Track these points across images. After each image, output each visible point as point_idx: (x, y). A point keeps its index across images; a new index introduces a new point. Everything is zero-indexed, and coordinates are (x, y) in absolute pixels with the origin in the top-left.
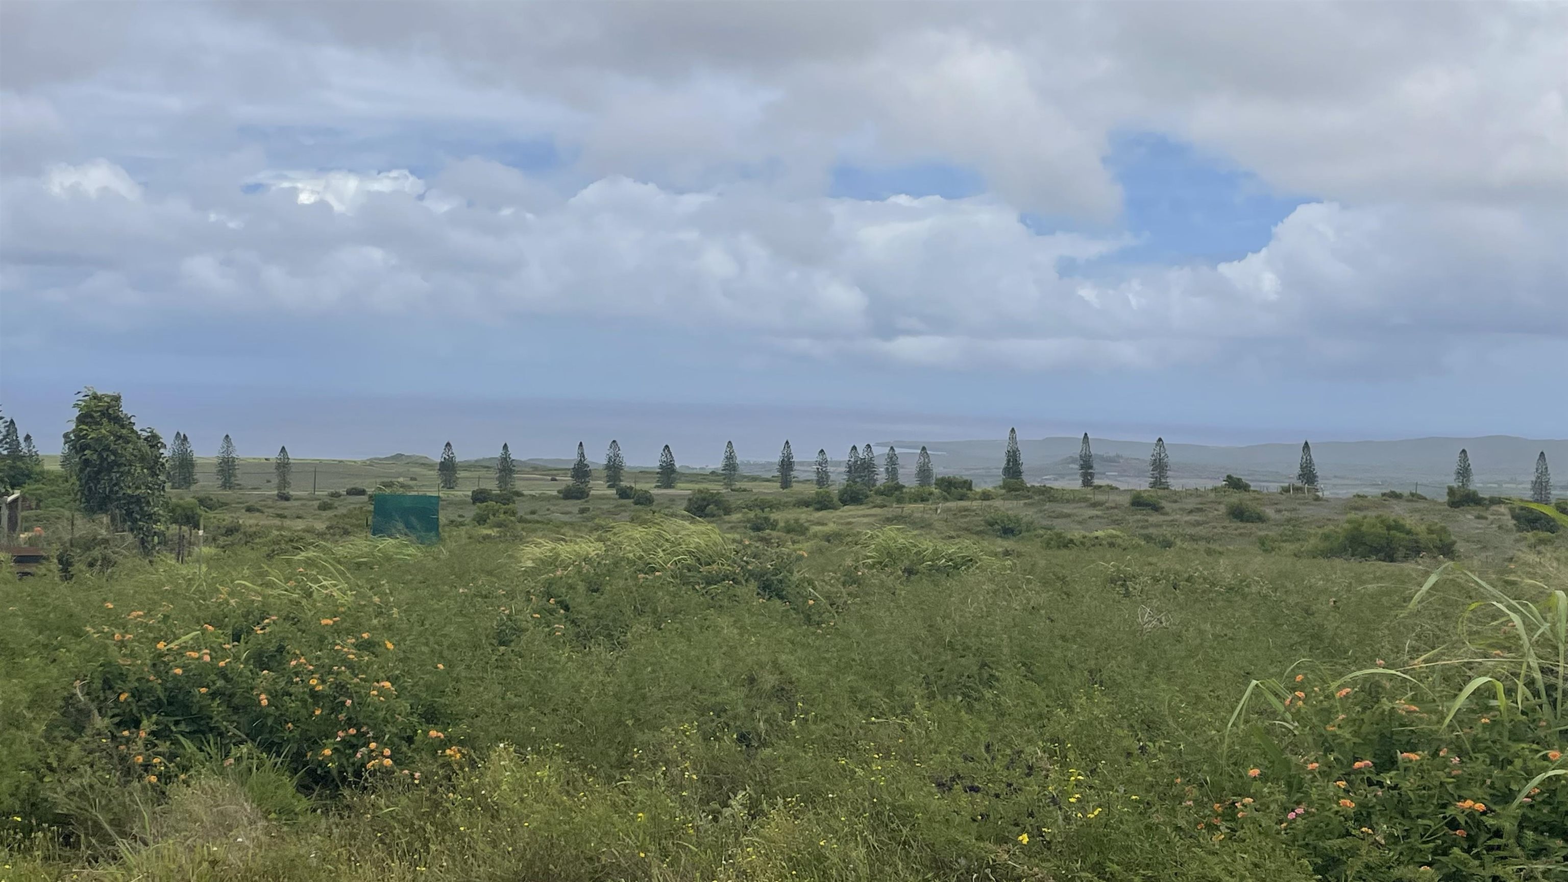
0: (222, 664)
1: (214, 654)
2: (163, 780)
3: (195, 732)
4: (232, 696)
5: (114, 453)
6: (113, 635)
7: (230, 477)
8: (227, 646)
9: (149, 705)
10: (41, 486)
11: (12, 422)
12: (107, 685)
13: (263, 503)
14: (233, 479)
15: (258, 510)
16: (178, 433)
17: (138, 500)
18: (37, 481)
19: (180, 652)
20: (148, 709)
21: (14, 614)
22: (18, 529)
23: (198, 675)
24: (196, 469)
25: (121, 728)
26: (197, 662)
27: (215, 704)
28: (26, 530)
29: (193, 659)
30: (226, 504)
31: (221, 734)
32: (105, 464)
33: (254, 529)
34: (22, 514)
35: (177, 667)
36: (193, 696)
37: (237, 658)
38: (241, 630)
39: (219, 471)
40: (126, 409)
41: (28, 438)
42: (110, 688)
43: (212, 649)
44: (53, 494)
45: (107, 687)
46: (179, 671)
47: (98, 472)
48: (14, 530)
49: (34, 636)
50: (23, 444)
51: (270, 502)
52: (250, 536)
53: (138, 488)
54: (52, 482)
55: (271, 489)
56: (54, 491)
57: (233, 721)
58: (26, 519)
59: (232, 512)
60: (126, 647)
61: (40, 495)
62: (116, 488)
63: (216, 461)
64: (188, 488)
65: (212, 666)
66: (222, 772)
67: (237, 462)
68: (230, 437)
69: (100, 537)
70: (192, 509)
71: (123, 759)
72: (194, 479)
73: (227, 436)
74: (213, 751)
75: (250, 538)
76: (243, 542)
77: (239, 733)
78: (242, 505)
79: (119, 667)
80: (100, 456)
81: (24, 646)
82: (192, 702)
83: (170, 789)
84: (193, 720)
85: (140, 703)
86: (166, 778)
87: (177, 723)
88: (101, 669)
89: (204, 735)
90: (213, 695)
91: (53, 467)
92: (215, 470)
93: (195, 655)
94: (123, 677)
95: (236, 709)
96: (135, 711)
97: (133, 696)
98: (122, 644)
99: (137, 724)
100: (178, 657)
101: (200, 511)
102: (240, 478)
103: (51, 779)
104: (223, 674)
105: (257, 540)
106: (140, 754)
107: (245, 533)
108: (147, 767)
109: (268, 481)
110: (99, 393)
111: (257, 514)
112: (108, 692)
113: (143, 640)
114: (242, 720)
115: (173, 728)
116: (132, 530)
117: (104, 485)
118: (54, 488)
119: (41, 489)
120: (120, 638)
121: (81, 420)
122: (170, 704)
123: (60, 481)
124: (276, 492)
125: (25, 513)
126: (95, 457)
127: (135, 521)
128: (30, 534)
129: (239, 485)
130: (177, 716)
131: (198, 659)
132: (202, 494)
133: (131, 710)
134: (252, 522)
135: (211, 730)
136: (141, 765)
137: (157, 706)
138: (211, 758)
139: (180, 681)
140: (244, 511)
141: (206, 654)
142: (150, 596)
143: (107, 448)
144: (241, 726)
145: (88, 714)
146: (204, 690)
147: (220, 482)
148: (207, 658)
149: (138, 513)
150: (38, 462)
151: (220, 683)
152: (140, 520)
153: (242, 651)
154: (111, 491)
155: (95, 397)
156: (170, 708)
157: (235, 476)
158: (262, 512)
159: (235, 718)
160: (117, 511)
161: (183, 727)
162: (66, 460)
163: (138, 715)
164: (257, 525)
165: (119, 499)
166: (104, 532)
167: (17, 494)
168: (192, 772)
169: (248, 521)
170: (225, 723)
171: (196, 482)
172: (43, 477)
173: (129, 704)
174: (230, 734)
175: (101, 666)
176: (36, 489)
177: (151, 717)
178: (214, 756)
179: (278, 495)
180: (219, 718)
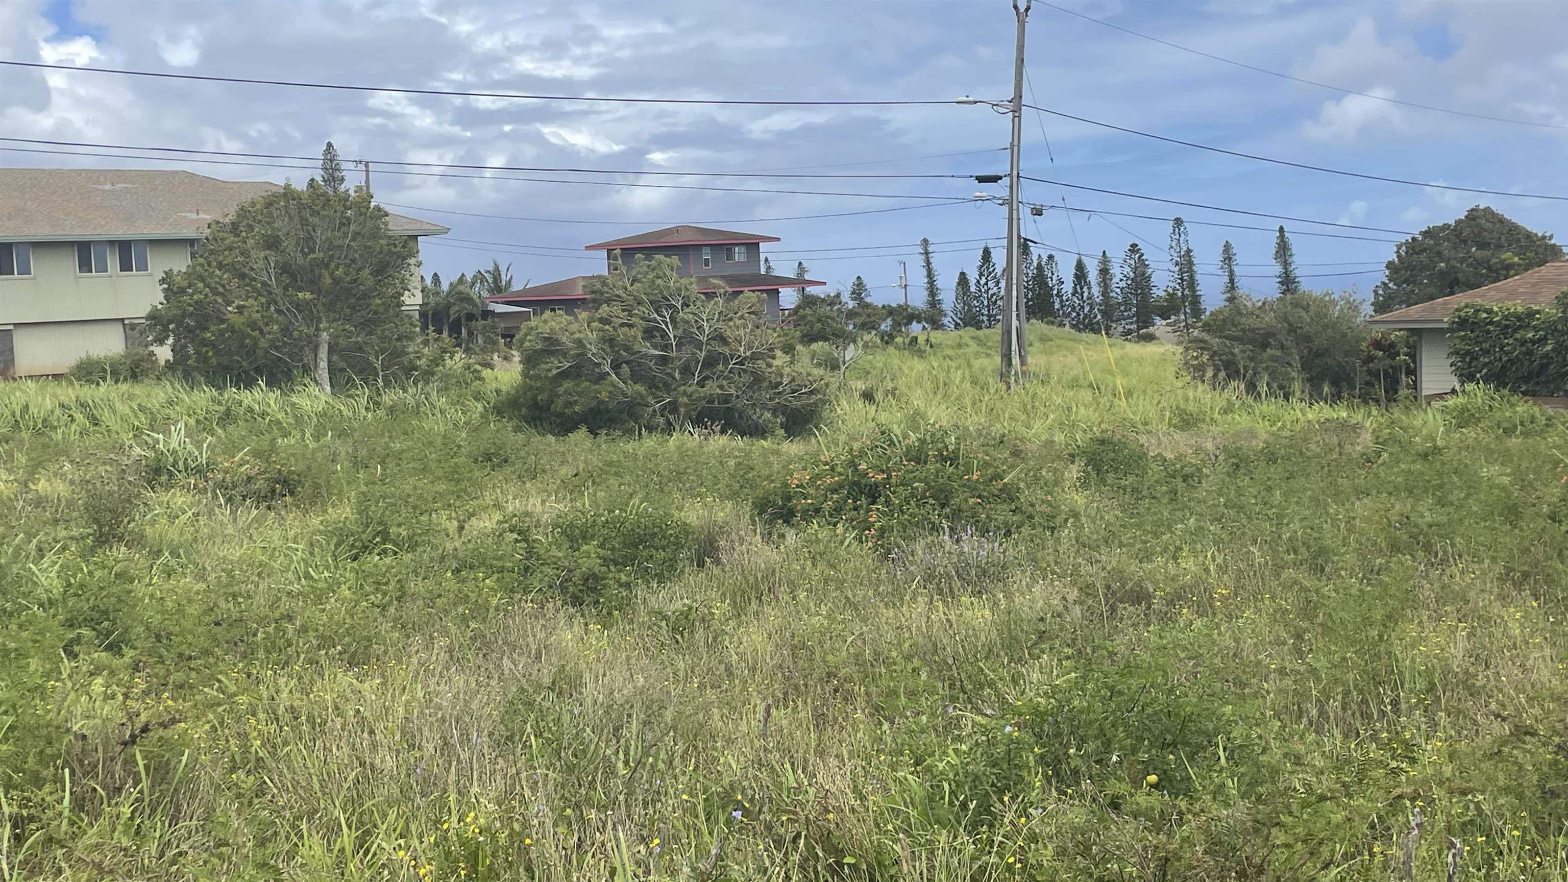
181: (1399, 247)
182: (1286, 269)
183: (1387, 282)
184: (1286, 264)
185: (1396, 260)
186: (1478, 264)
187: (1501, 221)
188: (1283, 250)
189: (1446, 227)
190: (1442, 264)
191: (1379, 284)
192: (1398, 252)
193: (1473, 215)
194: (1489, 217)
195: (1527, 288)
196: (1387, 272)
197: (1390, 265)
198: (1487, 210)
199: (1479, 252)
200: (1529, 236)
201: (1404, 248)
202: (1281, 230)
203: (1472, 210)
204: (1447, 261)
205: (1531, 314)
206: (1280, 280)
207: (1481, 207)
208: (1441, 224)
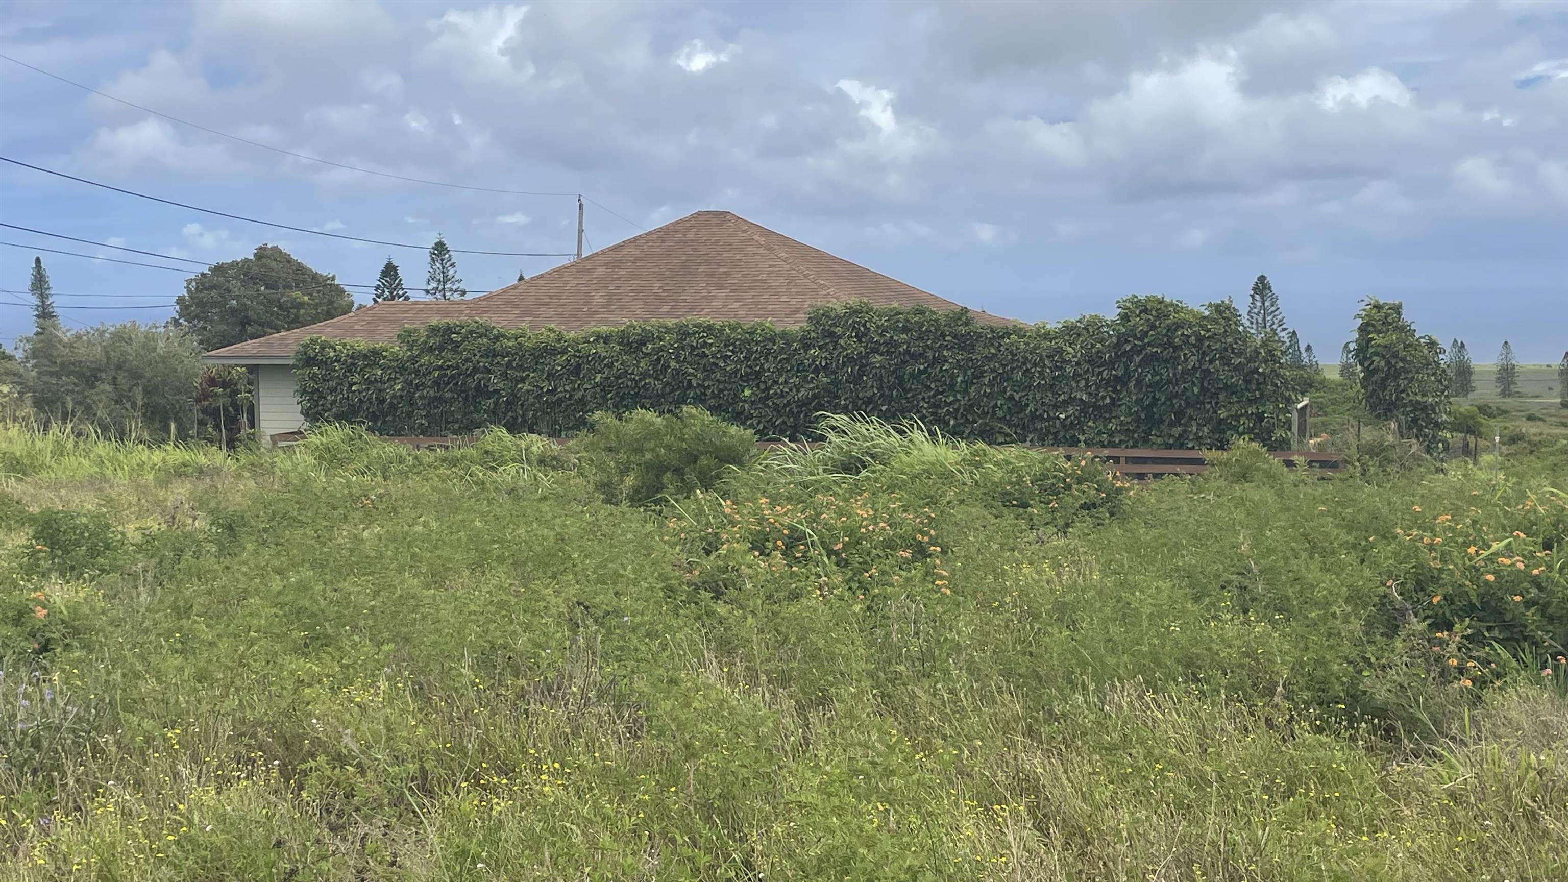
0: (1535, 572)
1: (1526, 562)
2: (1478, 684)
3: (1508, 639)
4: (1548, 604)
5: (1403, 360)
6: (1422, 539)
7: (1509, 385)
8: (1538, 554)
9: (1461, 609)
10: (1323, 394)
11: (1294, 333)
12: (1420, 587)
13: (1544, 411)
14: (1512, 387)
15: (1540, 419)
16: (1455, 341)
17: (1424, 408)
18: (1318, 390)
19: (1490, 559)
20: (1460, 613)
21: (1322, 514)
22: (1308, 434)
23: (1513, 582)
24: (1473, 377)
25: (1434, 630)
26: (1509, 569)
27: (1529, 613)
28: (1316, 435)
29: (1504, 565)
30: (1506, 412)
31: (1536, 644)
32: (1392, 371)
33: (1537, 439)
34: (1310, 420)
35: (1489, 572)
36: (1506, 603)
37: (1550, 567)
38: (1551, 539)
39: (1498, 378)
40: (1407, 316)
41: (1308, 348)
42: (1422, 590)
43: (1523, 556)
44: (1334, 402)
45: (1418, 589)
46: (1491, 578)
47: (1384, 380)
48: (1304, 437)
49: (1344, 537)
50: (1304, 355)
51: (1553, 411)
52: (1535, 445)
53: (1424, 395)
54: (1333, 390)
55: (1555, 397)
56: (1335, 399)
57: (1550, 631)
58: (1315, 425)
59: (1512, 420)
60: (1435, 550)
61: (1321, 403)
62: (1404, 395)
63: (1495, 369)
64: (1466, 395)
65: (1526, 574)
66: (1539, 681)
67: (1517, 369)
68: (1510, 343)
69: (1387, 443)
70: (1472, 418)
71: (1438, 659)
72: (1472, 387)
73: (1506, 343)
74: (1528, 659)
75: (1534, 447)
76: (1528, 451)
77: (1555, 644)
78: (1523, 414)
79: (1430, 569)
80: (1388, 363)
81: (1336, 545)
82: (1505, 609)
83: (1487, 694)
84: (1506, 626)
85: (1453, 607)
86: (1481, 683)
87: (1489, 629)
88: (1414, 570)
89: (1518, 643)
90: (1528, 604)
91: (1333, 375)
92: (1494, 377)
93: (1508, 562)
94: (1435, 580)
95: (1551, 619)
96: (1448, 614)
97: (1445, 599)
98: (1431, 548)
99: (1449, 627)
100: (1488, 563)
101: (1481, 418)
102: (1520, 386)
103: (1368, 674)
104: (1536, 582)
105: (1543, 450)
106: (1453, 657)
107: (1529, 442)
108: (1461, 670)
109: (1550, 389)
110: (1381, 302)
111: (1539, 423)
112: (1421, 594)
113: (1452, 544)
114: (1558, 631)
115: (1486, 634)
116: (1417, 437)
117: (1389, 394)
118: (1335, 396)
119: (1322, 397)
120: (1429, 541)
121: (1363, 329)
122: (1483, 609)
123: (1340, 389)
124: (1559, 400)
125: (1312, 419)
126: (1383, 363)
127: (1420, 429)
128: (1319, 440)
129: (1518, 392)
130: (1489, 622)
131: (1510, 565)
132: (1480, 402)
133: (1444, 613)
134: (1534, 430)
135: (1525, 638)
136: (1455, 668)
137: (1469, 610)
138: (1526, 666)
139: (1491, 587)
140: (1524, 419)
141: (1518, 561)
142: (1452, 501)
143: (1395, 355)
144: (1557, 637)
145: (1403, 613)
146: (1518, 598)
147: (1499, 390)
148: (1521, 566)
149: (1423, 420)
150: (1317, 371)
151: (1534, 592)
152: (1426, 427)
153: (1555, 560)
154: (1397, 398)
155: (1378, 307)
156: (1481, 614)
157: (1515, 384)
158: (1544, 421)
159: (1550, 628)
160: (1403, 417)
161: (1496, 633)
162: (1346, 370)
163: (1451, 618)
164: (1541, 434)
165: (1405, 406)
166: (1391, 438)
167: (1306, 401)
168: (1508, 679)
169: (1531, 429)
170: (1540, 633)
171: (1473, 389)
172: (1323, 385)
173: (1441, 607)
174: (1546, 644)
175: (1413, 567)
176: (1319, 397)
177: (1463, 621)
178: (1530, 665)
179: (1561, 404)
180: (1533, 627)
181: (189, 282)
182: (43, 302)
183: (177, 317)
184: (43, 297)
185: (186, 294)
186: (269, 302)
187: (289, 260)
188: (39, 283)
189: (234, 264)
190: (234, 302)
191: (170, 320)
192: (187, 287)
193: (262, 254)
194: (277, 256)
195: (363, 326)
196: (177, 307)
197: (180, 301)
198: (275, 248)
199: (268, 291)
200: (315, 277)
201: (194, 284)
202: (38, 261)
203: (261, 248)
204: (237, 297)
205: (376, 353)
206: (36, 313)
207: (269, 246)
208: (229, 261)
